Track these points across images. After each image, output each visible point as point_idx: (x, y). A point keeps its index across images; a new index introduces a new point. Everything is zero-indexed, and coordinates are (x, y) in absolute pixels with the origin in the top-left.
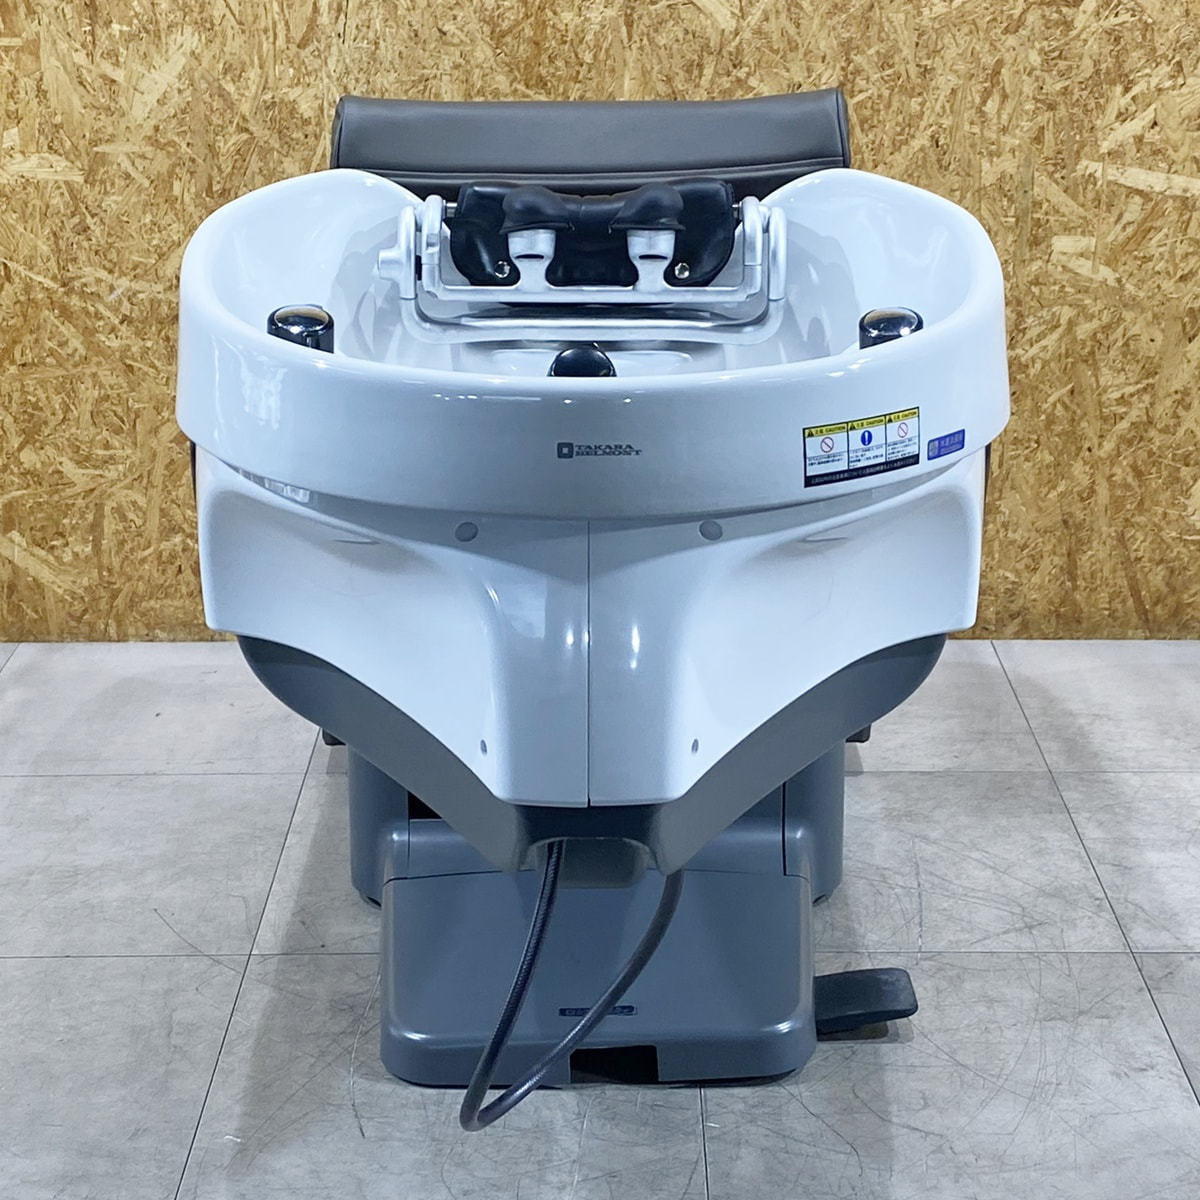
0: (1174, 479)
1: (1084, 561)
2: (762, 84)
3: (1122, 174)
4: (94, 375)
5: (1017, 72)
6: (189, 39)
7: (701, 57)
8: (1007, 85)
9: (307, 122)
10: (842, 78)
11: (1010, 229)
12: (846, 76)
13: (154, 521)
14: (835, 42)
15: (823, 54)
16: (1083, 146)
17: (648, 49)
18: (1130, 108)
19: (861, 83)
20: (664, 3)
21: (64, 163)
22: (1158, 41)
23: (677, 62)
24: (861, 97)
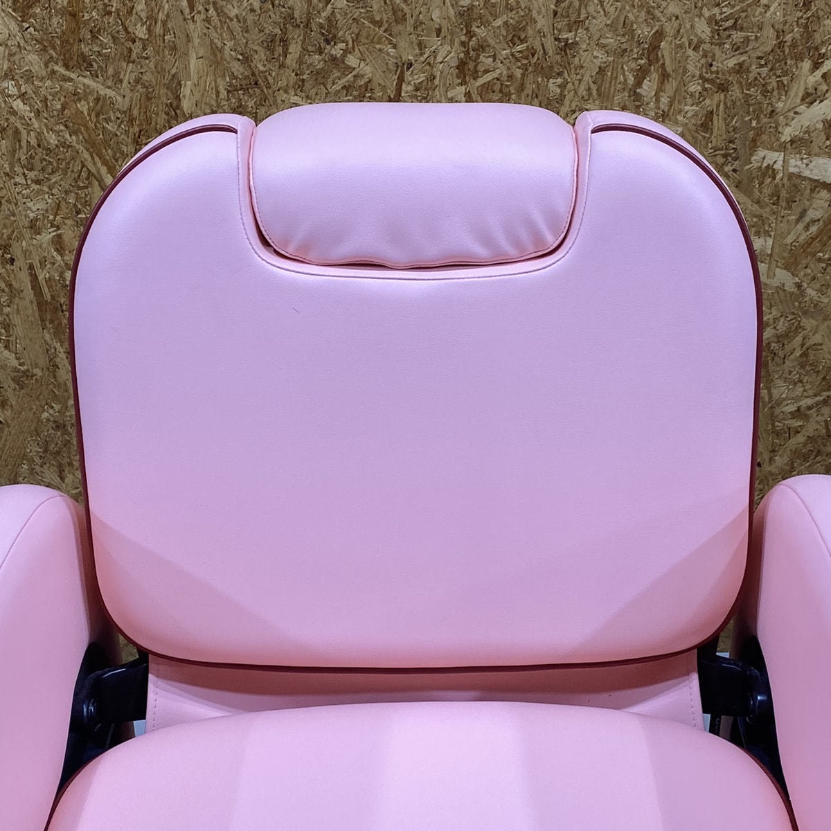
2: (362, 62)
3: (807, 165)
7: (284, 31)
8: (668, 63)
10: (462, 55)
12: (467, 53)
15: (437, 26)
17: (215, 20)
18: (820, 88)
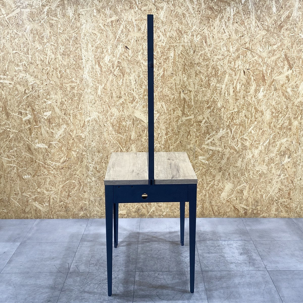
0: (218, 193)
1: (205, 206)
4: (49, 177)
5: (192, 132)
6: (65, 126)
9: (83, 139)
11: (192, 155)
13: (58, 200)
14: (165, 127)
16: (203, 143)
19: (169, 133)
20: (139, 121)
21: (45, 145)
22: (214, 128)
23: (141, 130)
24: (169, 135)
